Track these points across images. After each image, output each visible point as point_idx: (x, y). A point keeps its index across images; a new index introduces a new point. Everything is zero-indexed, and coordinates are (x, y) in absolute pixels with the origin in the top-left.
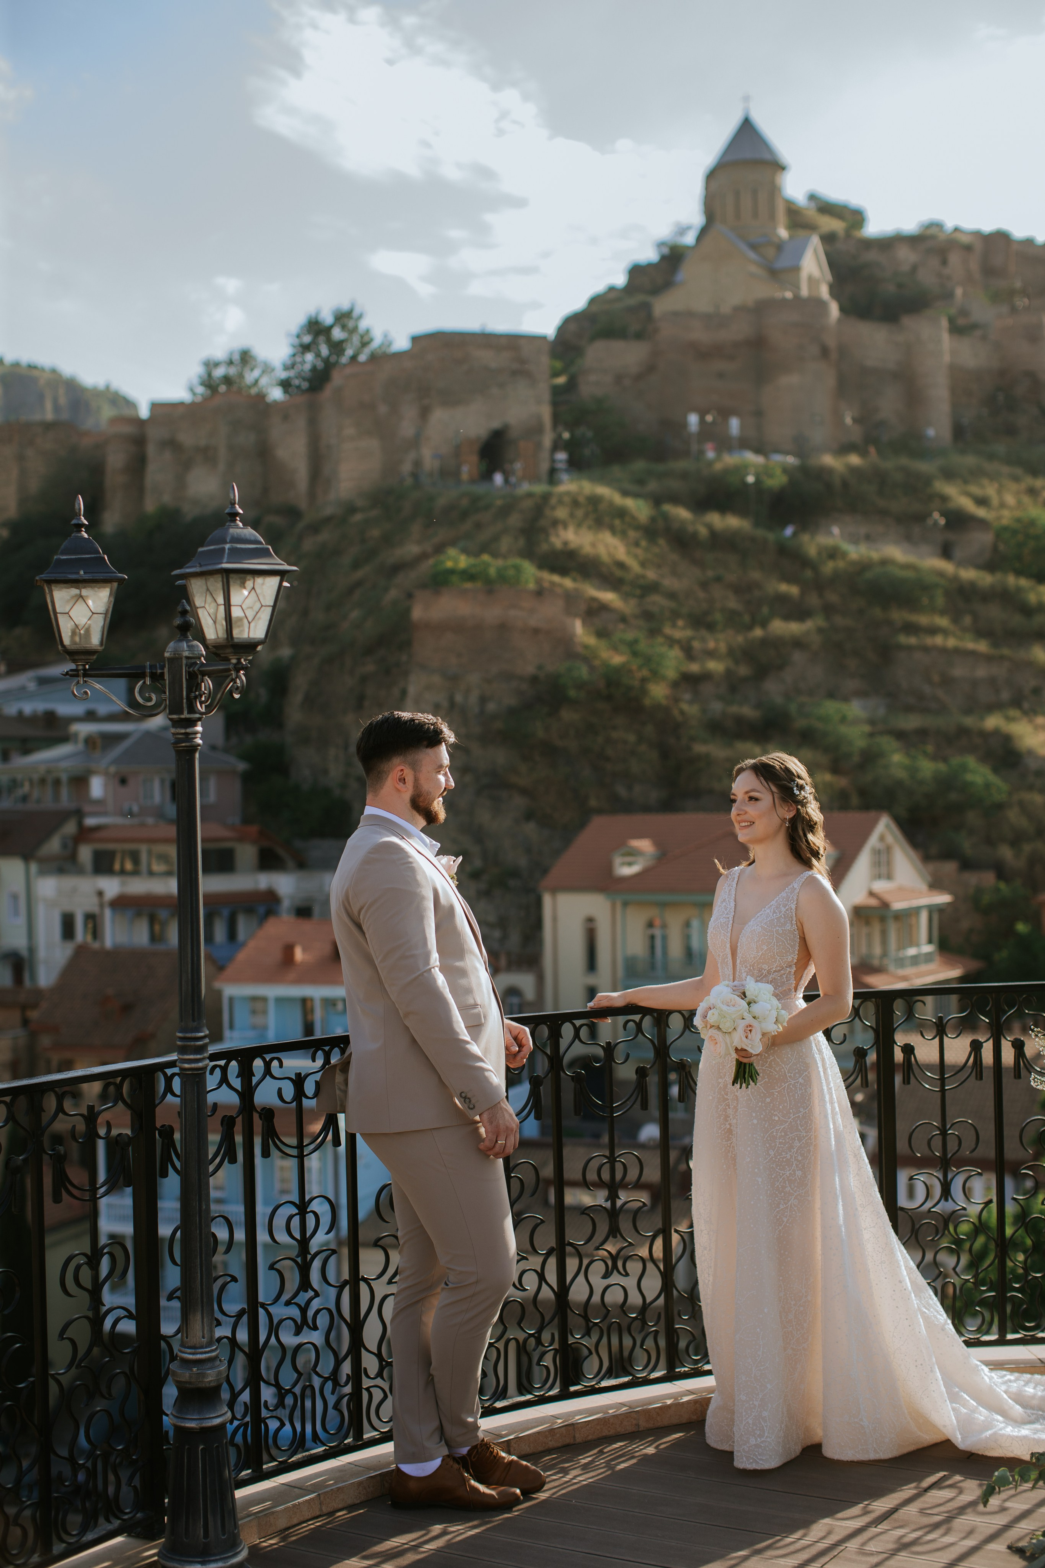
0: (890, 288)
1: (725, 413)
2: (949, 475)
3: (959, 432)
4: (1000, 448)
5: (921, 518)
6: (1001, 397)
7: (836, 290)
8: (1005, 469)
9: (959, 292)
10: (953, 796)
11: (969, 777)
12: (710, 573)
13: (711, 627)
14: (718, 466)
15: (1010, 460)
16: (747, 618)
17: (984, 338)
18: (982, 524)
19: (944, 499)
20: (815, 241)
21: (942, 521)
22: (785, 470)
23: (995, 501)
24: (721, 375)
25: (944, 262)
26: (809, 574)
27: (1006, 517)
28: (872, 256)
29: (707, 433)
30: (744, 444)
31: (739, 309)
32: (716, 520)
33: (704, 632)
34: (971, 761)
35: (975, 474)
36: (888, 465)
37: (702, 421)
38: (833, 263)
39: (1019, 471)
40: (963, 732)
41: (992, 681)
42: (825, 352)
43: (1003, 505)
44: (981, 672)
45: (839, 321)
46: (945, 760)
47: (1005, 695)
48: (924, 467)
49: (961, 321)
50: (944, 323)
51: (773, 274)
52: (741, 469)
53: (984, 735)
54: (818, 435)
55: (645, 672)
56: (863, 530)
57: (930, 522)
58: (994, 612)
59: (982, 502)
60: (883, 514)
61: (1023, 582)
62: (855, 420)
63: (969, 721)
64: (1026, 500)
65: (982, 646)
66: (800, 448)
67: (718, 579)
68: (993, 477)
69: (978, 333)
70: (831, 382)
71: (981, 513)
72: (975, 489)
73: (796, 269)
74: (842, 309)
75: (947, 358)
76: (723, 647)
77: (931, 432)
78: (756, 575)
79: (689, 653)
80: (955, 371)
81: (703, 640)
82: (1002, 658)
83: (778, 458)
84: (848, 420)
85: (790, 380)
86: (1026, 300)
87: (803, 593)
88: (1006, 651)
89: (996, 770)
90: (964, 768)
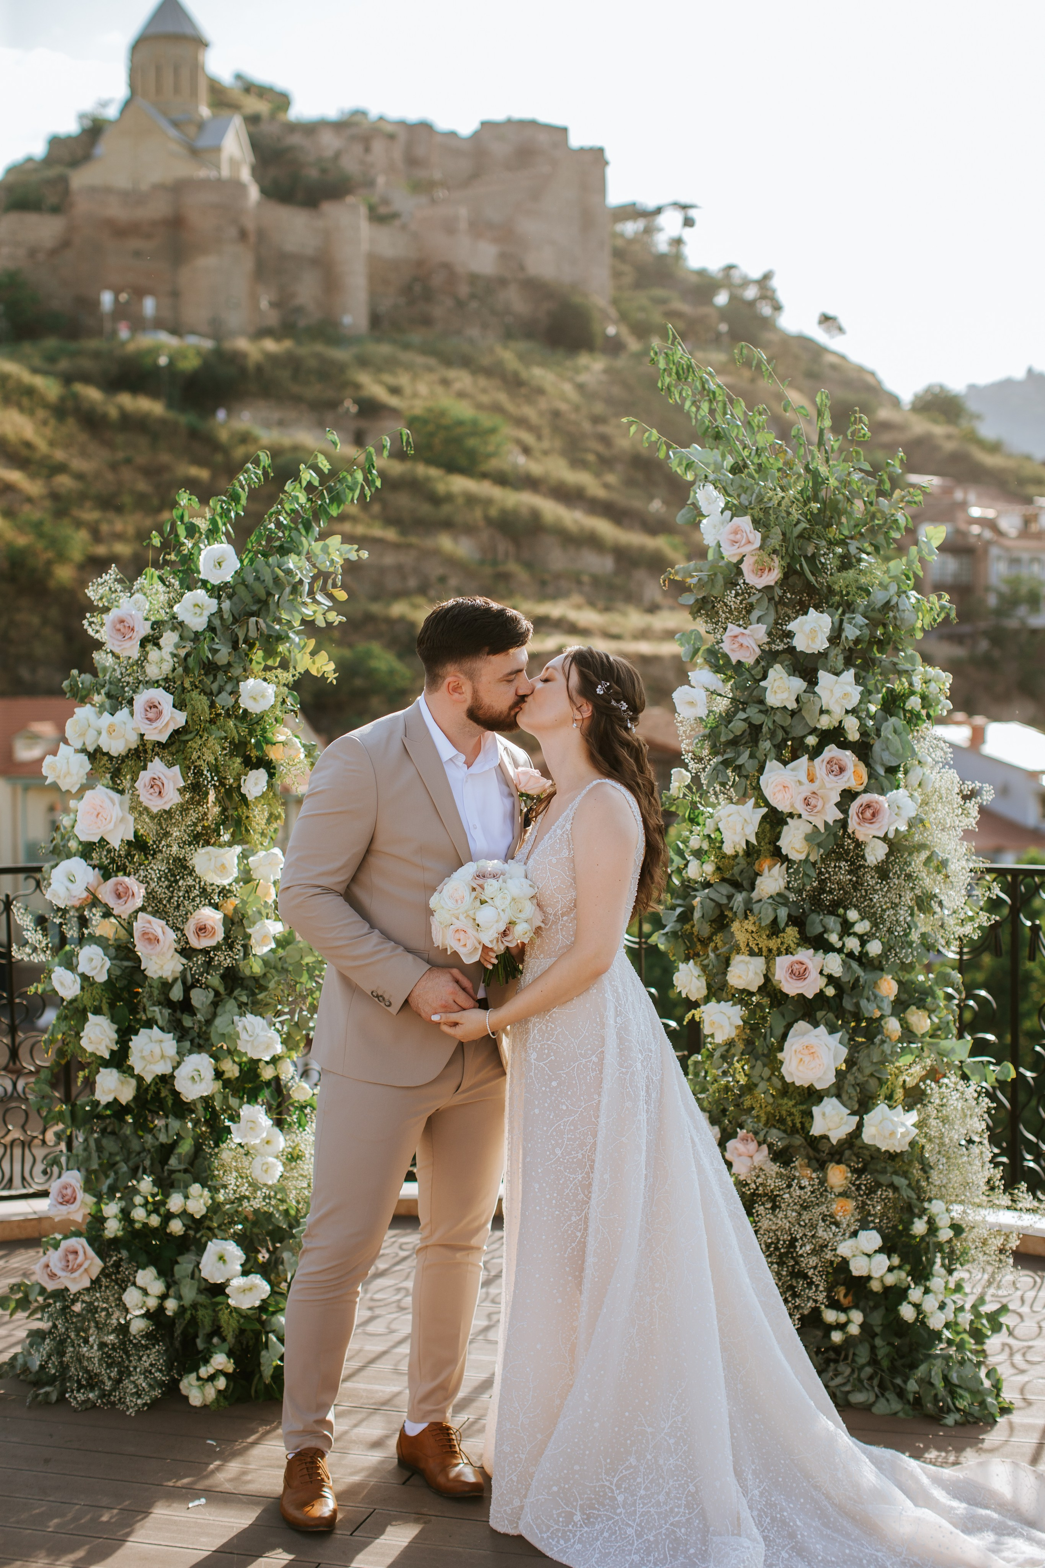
0: (313, 173)
1: (139, 293)
2: (363, 362)
3: (375, 320)
4: (416, 337)
5: (333, 405)
6: (418, 288)
7: (257, 172)
8: (420, 360)
9: (381, 180)
10: (358, 682)
11: (375, 664)
12: (120, 455)
13: (119, 510)
14: (131, 347)
15: (428, 350)
16: (156, 502)
17: (404, 227)
18: (394, 412)
19: (358, 386)
20: (237, 122)
21: (354, 409)
22: (199, 353)
23: (408, 390)
24: (137, 254)
25: (367, 150)
26: (219, 458)
27: (418, 407)
28: (295, 139)
29: (121, 312)
30: (159, 324)
31: (159, 188)
32: (126, 400)
33: (111, 515)
34: (376, 647)
35: (390, 365)
36: (304, 351)
37: (116, 300)
38: (256, 144)
39: (432, 361)
40: (369, 618)
41: (399, 569)
42: (243, 235)
43: (415, 395)
44: (389, 559)
45: (259, 204)
46: (350, 646)
47: (412, 583)
48: (340, 354)
49: (383, 210)
50: (363, 211)
51: (195, 152)
52: (155, 351)
53: (390, 622)
54: (235, 319)
55: (50, 555)
56: (276, 415)
57: (341, 410)
58: (403, 501)
59: (395, 391)
60: (297, 400)
61: (434, 472)
62: (273, 305)
63: (376, 608)
64: (439, 390)
65: (390, 534)
66: (217, 331)
67: (128, 461)
68: (409, 367)
69: (397, 223)
70: (248, 264)
71: (393, 401)
72: (389, 379)
73: (217, 149)
74: (264, 191)
75: (365, 247)
76: (131, 530)
77: (347, 320)
78: (165, 458)
79: (96, 536)
80: (373, 260)
81: (110, 522)
82: (409, 546)
83: (193, 340)
84: (264, 304)
85: (206, 262)
86: (446, 192)
87: (214, 477)
88: (413, 540)
89: (401, 656)
90: (369, 655)
